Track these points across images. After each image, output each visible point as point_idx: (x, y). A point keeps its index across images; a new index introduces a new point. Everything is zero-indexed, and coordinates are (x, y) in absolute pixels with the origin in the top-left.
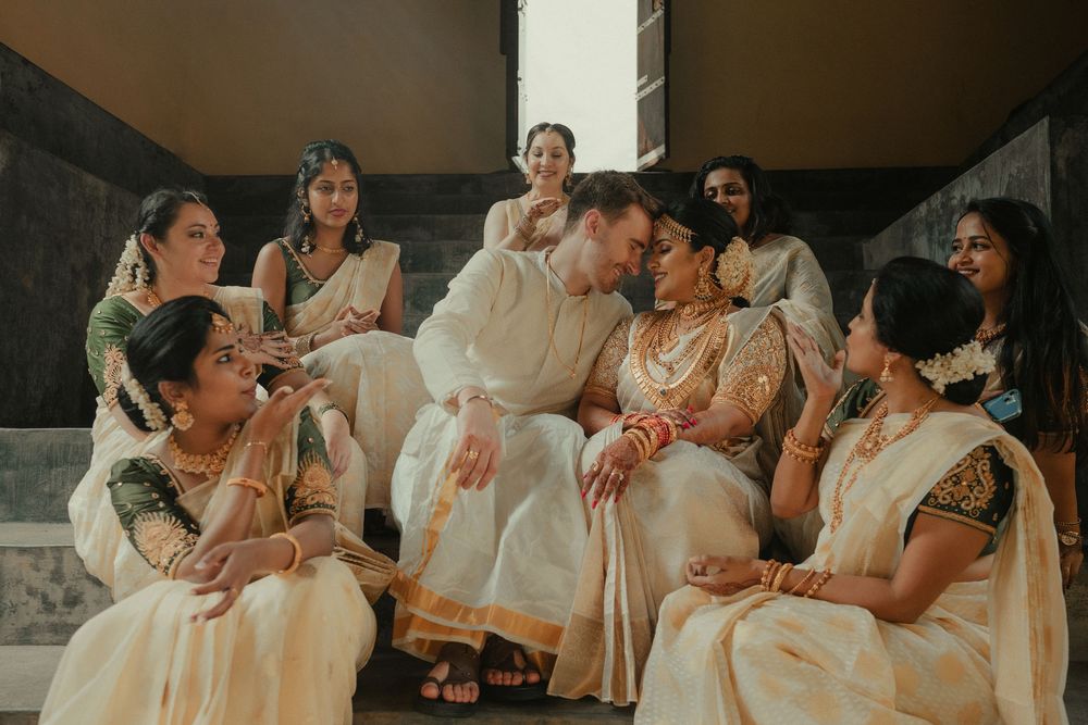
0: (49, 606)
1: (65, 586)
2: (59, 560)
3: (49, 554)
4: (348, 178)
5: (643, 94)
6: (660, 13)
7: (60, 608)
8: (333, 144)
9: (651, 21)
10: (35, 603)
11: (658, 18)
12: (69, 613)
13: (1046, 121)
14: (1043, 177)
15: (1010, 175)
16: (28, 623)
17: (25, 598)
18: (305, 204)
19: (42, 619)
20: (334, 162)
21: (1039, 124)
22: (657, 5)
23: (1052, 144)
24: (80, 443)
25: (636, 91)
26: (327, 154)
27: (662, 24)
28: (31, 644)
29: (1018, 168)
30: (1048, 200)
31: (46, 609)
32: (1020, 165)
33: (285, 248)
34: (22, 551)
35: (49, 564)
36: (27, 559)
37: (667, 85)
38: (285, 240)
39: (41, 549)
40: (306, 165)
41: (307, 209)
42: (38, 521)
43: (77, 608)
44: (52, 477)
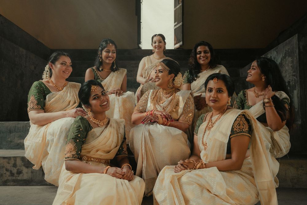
0: (12, 174)
1: (17, 168)
2: (15, 161)
3: (12, 159)
4: (114, 49)
5: (176, 27)
6: (181, 4)
7: (15, 175)
8: (110, 40)
9: (178, 7)
10: (8, 173)
11: (180, 6)
12: (18, 176)
13: (297, 35)
14: (296, 51)
15: (286, 50)
16: (6, 179)
17: (5, 172)
18: (101, 56)
19: (10, 178)
20: (111, 44)
21: (294, 36)
22: (180, 2)
23: (299, 42)
24: (19, 126)
25: (174, 26)
26: (109, 42)
27: (181, 8)
28: (7, 185)
29: (288, 48)
30: (298, 57)
31: (12, 175)
32: (289, 47)
33: (94, 70)
34: (4, 158)
35: (12, 162)
36: (6, 160)
37: (183, 25)
38: (94, 68)
39: (10, 157)
40: (102, 45)
41: (101, 58)
42: (7, 149)
43: (21, 175)
44: (11, 136)
